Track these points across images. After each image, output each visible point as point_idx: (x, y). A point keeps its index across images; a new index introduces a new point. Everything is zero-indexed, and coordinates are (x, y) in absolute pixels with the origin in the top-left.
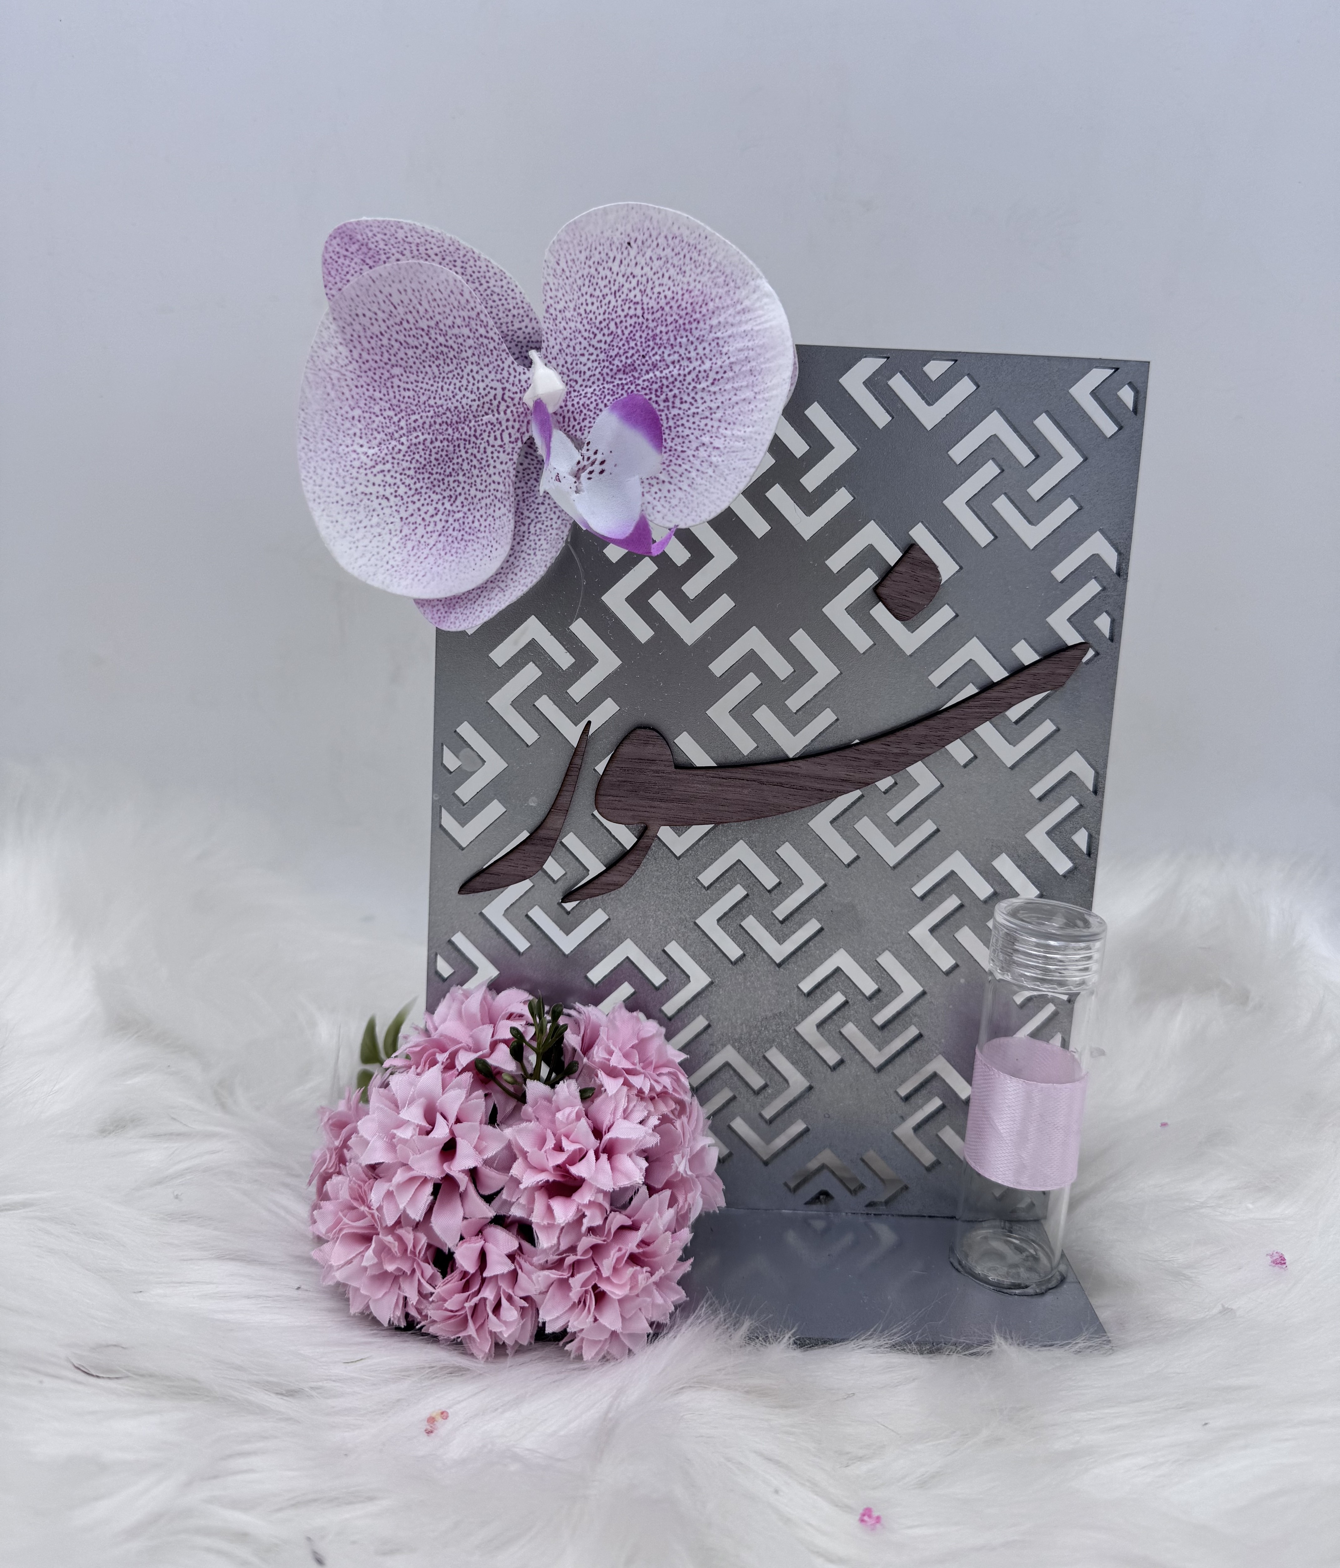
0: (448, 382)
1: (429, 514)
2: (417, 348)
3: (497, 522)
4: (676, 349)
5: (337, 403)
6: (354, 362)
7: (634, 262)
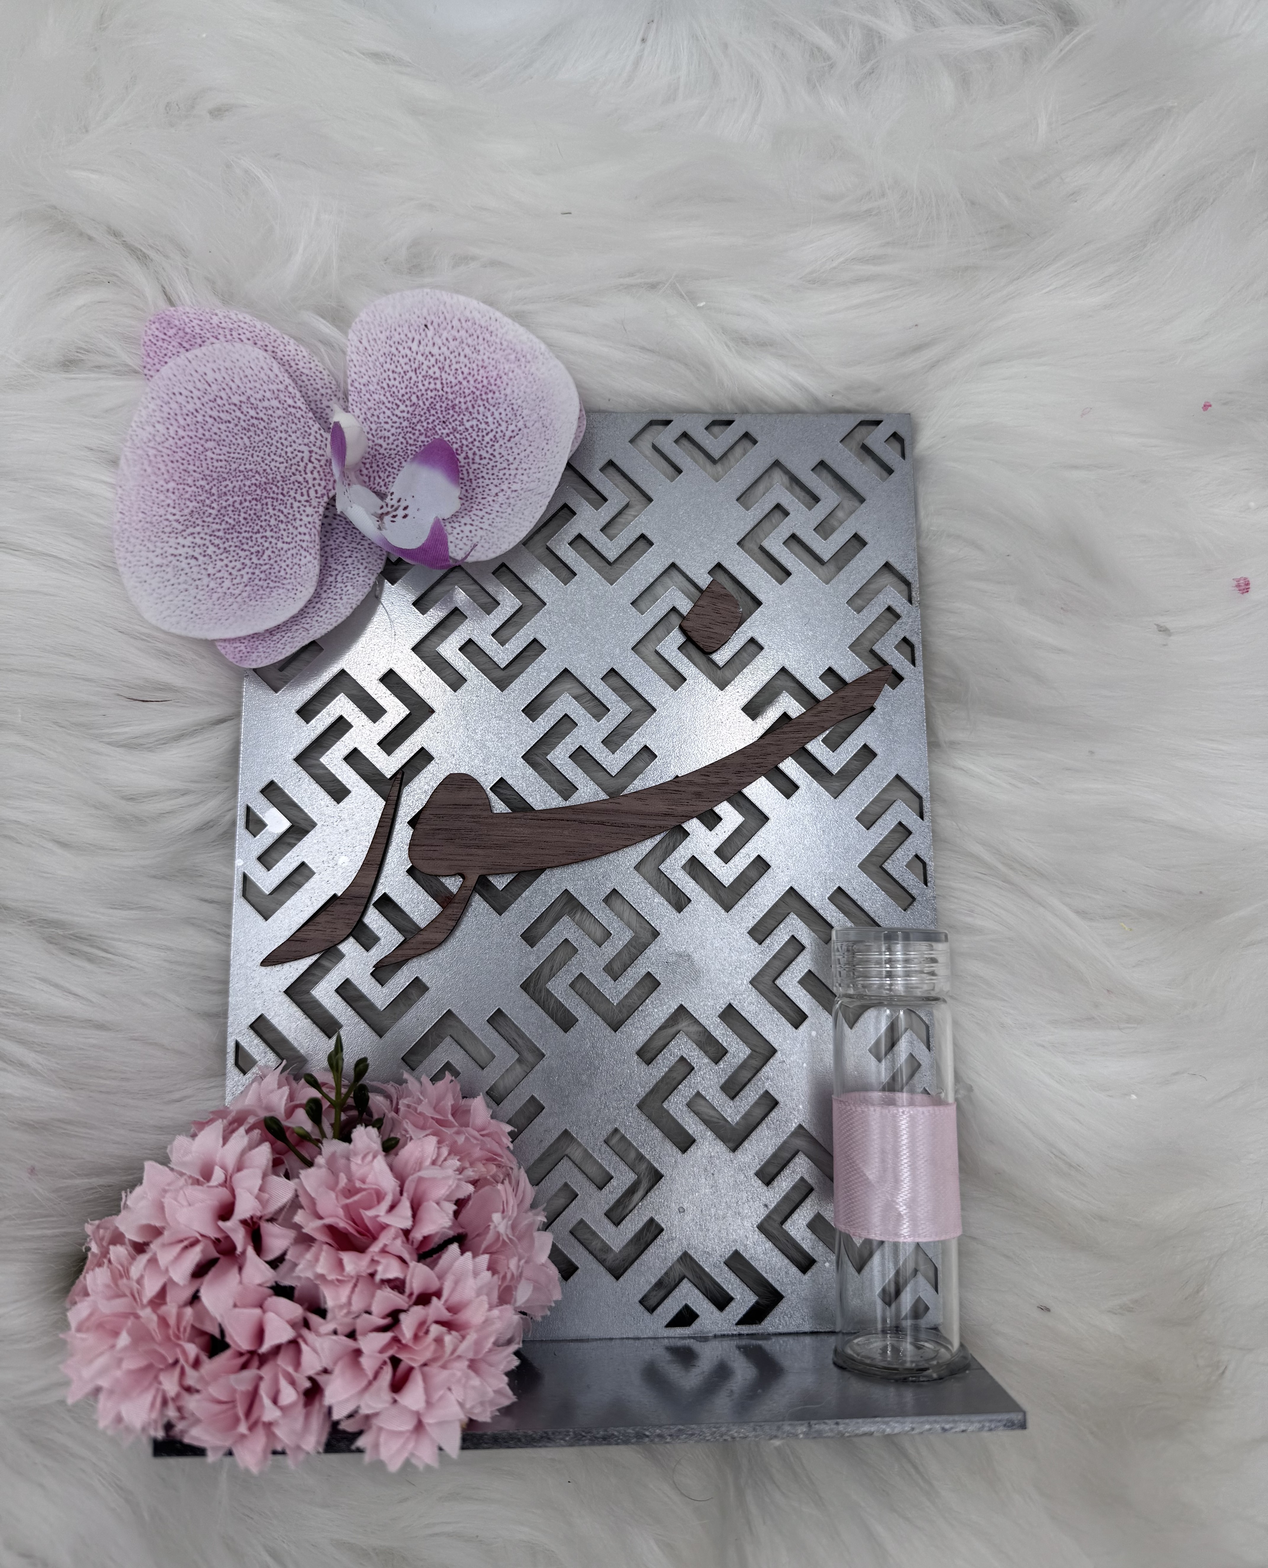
0: (258, 450)
1: (236, 568)
2: (229, 422)
3: (303, 569)
4: (474, 416)
5: (153, 478)
6: (170, 439)
7: (431, 342)
